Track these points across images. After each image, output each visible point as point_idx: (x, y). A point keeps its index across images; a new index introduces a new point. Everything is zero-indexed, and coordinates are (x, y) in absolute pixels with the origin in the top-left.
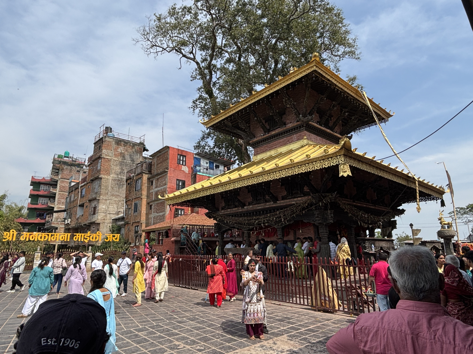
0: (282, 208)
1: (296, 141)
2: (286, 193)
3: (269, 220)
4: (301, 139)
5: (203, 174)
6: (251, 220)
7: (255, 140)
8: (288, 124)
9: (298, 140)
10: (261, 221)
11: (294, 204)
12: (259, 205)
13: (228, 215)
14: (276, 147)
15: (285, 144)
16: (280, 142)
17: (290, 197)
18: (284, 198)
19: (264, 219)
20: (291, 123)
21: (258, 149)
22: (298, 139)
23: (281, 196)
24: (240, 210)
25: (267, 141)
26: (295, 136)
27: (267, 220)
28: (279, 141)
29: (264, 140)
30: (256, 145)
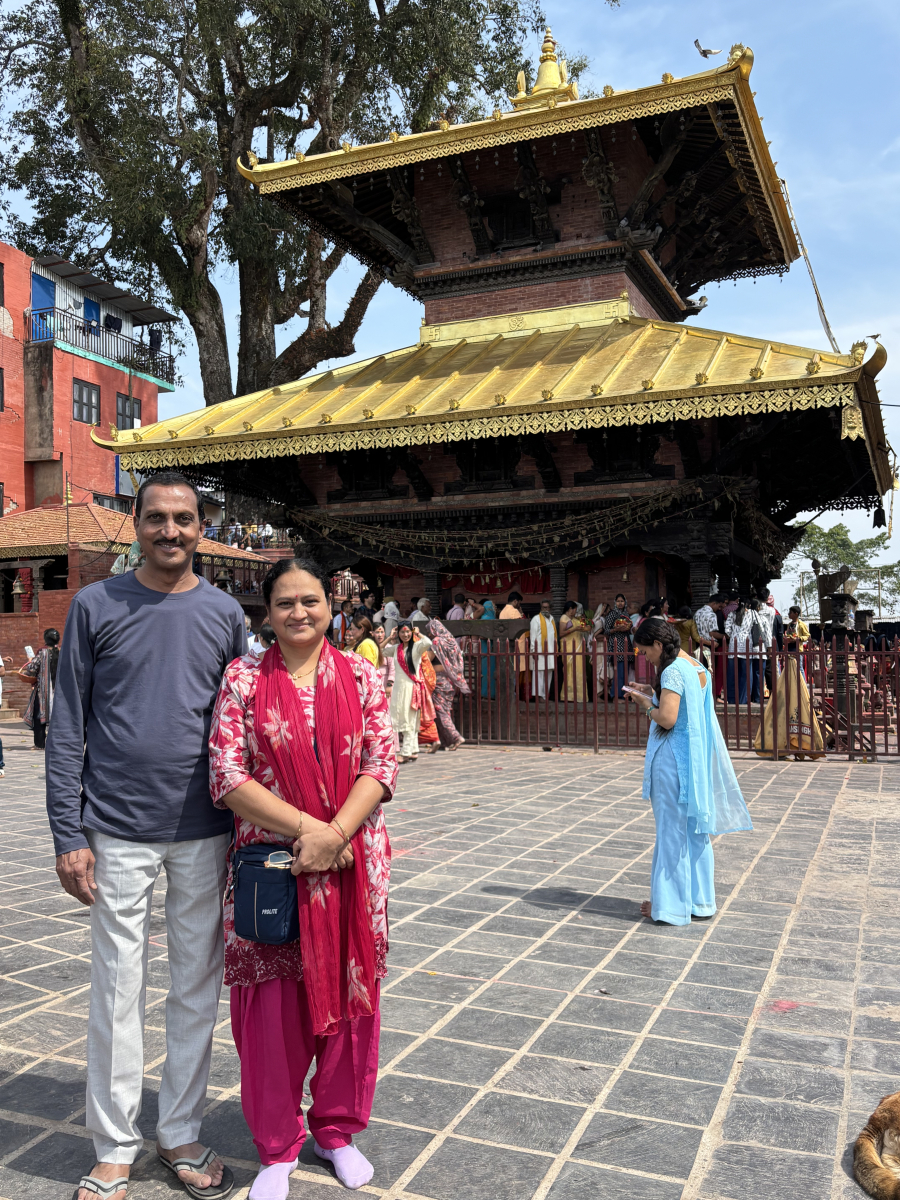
0: (577, 508)
1: (592, 299)
2: (591, 463)
3: (537, 542)
4: (609, 297)
5: (76, 351)
6: (465, 539)
7: (437, 269)
8: (570, 239)
9: (599, 299)
10: (506, 545)
11: (626, 500)
12: (491, 495)
13: (368, 521)
14: (515, 310)
15: (550, 302)
16: (534, 296)
17: (607, 478)
18: (581, 480)
19: (518, 539)
20: (579, 236)
21: (444, 305)
22: (602, 295)
23: (572, 472)
24: (414, 506)
25: (482, 282)
26: (588, 282)
27: (528, 542)
28: (527, 290)
29: (471, 277)
30: (437, 289)
